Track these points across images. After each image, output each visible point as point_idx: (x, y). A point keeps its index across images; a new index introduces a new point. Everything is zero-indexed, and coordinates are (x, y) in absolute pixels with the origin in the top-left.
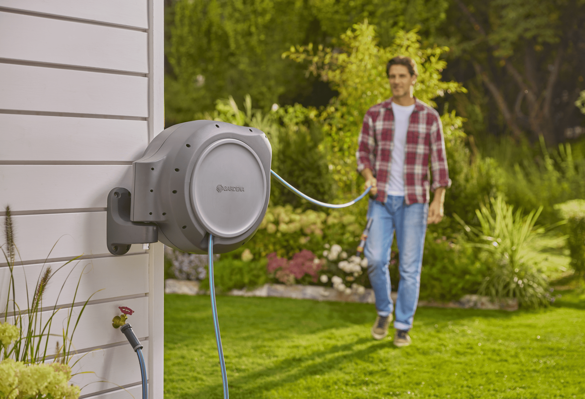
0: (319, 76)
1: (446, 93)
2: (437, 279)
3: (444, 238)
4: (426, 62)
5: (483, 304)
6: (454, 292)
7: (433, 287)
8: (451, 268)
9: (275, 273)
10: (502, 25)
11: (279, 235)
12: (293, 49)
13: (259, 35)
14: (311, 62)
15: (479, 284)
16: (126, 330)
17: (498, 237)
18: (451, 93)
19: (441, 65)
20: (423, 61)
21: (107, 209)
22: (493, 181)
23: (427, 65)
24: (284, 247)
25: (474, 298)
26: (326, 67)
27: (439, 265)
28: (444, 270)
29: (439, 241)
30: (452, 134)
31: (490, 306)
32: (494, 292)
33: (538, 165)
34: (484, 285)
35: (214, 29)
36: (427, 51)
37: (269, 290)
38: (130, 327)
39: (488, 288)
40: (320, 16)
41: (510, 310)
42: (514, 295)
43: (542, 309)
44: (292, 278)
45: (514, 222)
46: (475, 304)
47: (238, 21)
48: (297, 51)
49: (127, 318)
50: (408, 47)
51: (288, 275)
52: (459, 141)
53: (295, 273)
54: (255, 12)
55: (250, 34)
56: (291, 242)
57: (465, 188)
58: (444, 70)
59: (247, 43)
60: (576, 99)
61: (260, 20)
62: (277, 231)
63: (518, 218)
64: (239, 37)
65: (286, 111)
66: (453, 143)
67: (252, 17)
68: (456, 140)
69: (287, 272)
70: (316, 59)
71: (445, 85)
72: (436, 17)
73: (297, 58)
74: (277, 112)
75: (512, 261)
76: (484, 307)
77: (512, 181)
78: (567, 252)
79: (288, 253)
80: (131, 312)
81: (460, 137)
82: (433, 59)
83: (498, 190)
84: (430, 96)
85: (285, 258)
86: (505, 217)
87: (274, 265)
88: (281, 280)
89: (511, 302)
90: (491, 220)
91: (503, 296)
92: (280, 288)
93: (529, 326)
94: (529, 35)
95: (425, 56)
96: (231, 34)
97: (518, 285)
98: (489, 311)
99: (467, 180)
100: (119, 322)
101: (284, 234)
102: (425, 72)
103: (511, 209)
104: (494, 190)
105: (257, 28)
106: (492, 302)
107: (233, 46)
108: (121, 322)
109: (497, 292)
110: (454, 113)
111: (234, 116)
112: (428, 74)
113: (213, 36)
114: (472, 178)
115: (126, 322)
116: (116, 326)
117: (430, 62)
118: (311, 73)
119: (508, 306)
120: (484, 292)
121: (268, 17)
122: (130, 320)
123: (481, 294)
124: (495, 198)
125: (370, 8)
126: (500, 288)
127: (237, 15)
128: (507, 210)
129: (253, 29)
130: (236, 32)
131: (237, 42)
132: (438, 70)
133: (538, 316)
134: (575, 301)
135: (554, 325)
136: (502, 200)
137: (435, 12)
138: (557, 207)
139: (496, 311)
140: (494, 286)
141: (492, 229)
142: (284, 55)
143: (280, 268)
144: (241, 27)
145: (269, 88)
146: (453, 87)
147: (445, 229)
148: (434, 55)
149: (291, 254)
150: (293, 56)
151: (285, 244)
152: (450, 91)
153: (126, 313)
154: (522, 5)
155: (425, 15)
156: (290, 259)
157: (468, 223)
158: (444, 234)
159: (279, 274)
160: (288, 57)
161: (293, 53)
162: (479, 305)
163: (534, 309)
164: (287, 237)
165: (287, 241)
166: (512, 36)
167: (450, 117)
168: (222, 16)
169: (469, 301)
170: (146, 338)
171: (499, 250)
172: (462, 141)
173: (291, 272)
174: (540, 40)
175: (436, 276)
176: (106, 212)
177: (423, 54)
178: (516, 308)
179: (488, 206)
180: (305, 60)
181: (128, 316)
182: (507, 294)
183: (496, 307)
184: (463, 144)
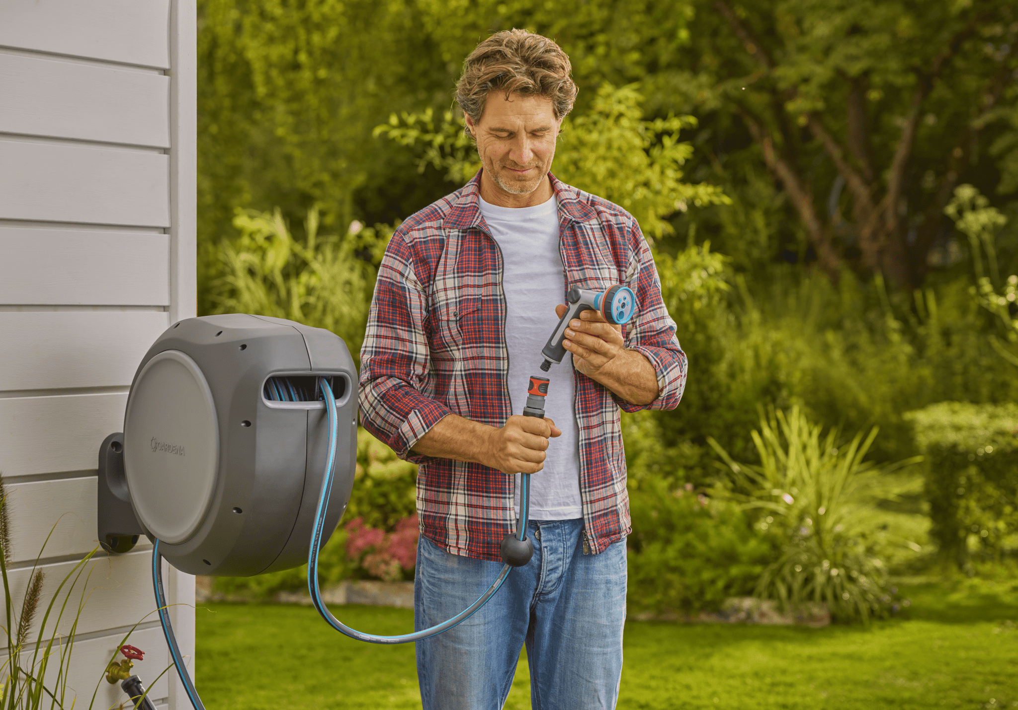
0: (445, 170)
1: (691, 204)
2: (674, 570)
3: (689, 486)
4: (653, 145)
5: (763, 615)
6: (709, 596)
7: (668, 585)
8: (701, 547)
9: (362, 559)
10: (802, 49)
11: (369, 483)
12: (394, 120)
13: (314, 69)
14: (430, 144)
15: (756, 578)
16: (132, 687)
17: (793, 483)
18: (702, 205)
19: (682, 152)
20: (647, 144)
21: (98, 472)
22: (782, 377)
23: (655, 152)
24: (380, 507)
25: (748, 603)
26: (460, 155)
27: (679, 541)
28: (687, 553)
29: (679, 493)
30: (702, 286)
31: (777, 619)
32: (783, 591)
33: (871, 329)
34: (766, 579)
35: (220, 53)
36: (655, 124)
37: (350, 591)
38: (139, 682)
39: (772, 584)
40: (438, 33)
41: (813, 625)
42: (824, 598)
43: (877, 624)
44: (394, 567)
45: (822, 454)
46: (749, 615)
47: (271, 40)
48: (403, 124)
49: (132, 666)
50: (620, 115)
51: (387, 563)
52: (716, 299)
53: (400, 559)
54: (306, 21)
55: (296, 66)
56: (393, 497)
57: (729, 389)
58: (687, 161)
59: (290, 84)
60: (948, 203)
61: (316, 38)
62: (366, 476)
63: (830, 449)
64: (274, 73)
65: (378, 235)
66: (705, 301)
67: (302, 33)
68: (710, 298)
69: (386, 556)
70: (439, 139)
71: (688, 191)
72: (671, 35)
73: (403, 136)
74: (359, 237)
75: (818, 532)
76: (765, 621)
77: (821, 363)
78: (926, 506)
79: (385, 520)
80: (139, 655)
81: (718, 290)
82: (667, 141)
83: (791, 394)
84: (662, 211)
85: (381, 531)
86: (804, 447)
87: (360, 542)
88: (373, 572)
89: (817, 610)
90: (780, 453)
91: (802, 600)
92: (371, 588)
93: (850, 657)
94: (855, 69)
95: (650, 134)
96: (258, 67)
97: (829, 578)
98: (775, 627)
99: (732, 375)
100: (118, 672)
101: (378, 483)
102: (651, 165)
103: (816, 432)
104: (784, 393)
105: (310, 53)
106: (780, 610)
107: (261, 90)
108: (121, 673)
109: (790, 591)
110: (707, 245)
111: (269, 238)
112: (657, 168)
113: (218, 66)
114: (742, 370)
115: (132, 673)
116: (112, 680)
117: (663, 147)
118: (430, 165)
119: (812, 617)
120: (765, 594)
121: (333, 32)
122: (137, 669)
123: (759, 596)
124: (786, 409)
125: (539, 17)
126: (797, 585)
127: (269, 27)
128: (810, 434)
129: (303, 57)
130: (269, 64)
131: (268, 80)
132: (675, 161)
133: (868, 636)
134: (940, 606)
135: (897, 654)
136: (800, 412)
137: (668, 25)
138: (908, 416)
139: (787, 627)
140: (784, 580)
141: (782, 469)
142: (377, 131)
143: (373, 550)
144: (278, 52)
145: (335, 175)
146: (704, 193)
147: (689, 468)
148: (669, 133)
149: (391, 521)
150: (395, 133)
151: (381, 501)
152: (698, 203)
153: (131, 657)
154: (841, 9)
155: (648, 33)
156: (390, 529)
157: (735, 458)
158: (688, 479)
159: (369, 561)
160: (384, 135)
161: (394, 127)
162: (756, 617)
163: (861, 623)
164: (385, 488)
165: (385, 495)
166: (822, 73)
167: (699, 253)
168: (238, 28)
169: (737, 610)
170: (164, 700)
171: (795, 512)
172: (721, 300)
173: (394, 556)
174: (877, 79)
175: (673, 563)
176: (97, 477)
177: (647, 129)
178: (826, 622)
179: (773, 424)
180: (417, 140)
181: (134, 662)
182: (811, 596)
183: (789, 621)
184: (724, 304)
